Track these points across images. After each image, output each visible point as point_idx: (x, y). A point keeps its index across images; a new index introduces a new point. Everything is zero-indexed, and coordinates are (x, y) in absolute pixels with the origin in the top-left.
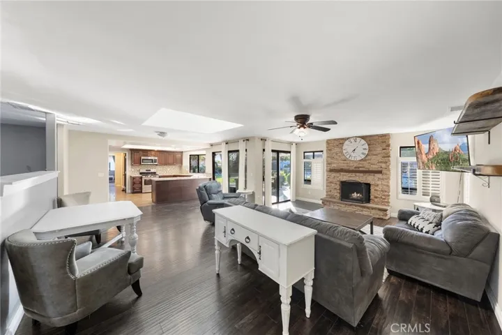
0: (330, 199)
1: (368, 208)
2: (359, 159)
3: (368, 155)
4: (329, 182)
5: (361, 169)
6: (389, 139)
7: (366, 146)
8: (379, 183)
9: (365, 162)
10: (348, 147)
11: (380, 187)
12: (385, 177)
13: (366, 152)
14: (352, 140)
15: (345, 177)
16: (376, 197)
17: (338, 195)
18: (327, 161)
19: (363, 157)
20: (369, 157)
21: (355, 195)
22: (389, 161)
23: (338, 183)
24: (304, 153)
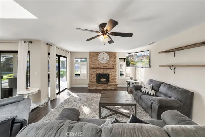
0: (92, 84)
1: (110, 85)
2: (105, 62)
3: (109, 61)
4: (91, 75)
5: (106, 67)
6: (116, 54)
7: (108, 57)
8: (113, 73)
9: (107, 64)
10: (100, 56)
11: (113, 75)
12: (115, 70)
13: (108, 59)
14: (103, 53)
15: (98, 71)
16: (112, 80)
17: (96, 81)
18: (90, 64)
19: (107, 61)
20: (109, 62)
21: (103, 80)
22: (116, 63)
23: (96, 75)
24: (75, 58)
